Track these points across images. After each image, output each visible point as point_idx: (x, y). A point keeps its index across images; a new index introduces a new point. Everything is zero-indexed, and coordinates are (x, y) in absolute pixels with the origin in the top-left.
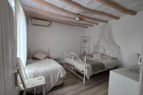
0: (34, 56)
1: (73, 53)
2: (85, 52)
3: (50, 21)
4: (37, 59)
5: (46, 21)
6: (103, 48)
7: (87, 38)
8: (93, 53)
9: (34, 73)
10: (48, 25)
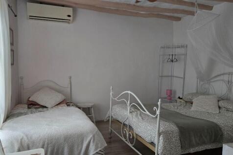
0: (30, 99)
1: (129, 92)
2: (171, 90)
3: (74, 5)
4: (39, 105)
5: (63, 6)
6: (226, 78)
7: (178, 51)
8: (193, 95)
9: (21, 140)
10: (68, 18)
